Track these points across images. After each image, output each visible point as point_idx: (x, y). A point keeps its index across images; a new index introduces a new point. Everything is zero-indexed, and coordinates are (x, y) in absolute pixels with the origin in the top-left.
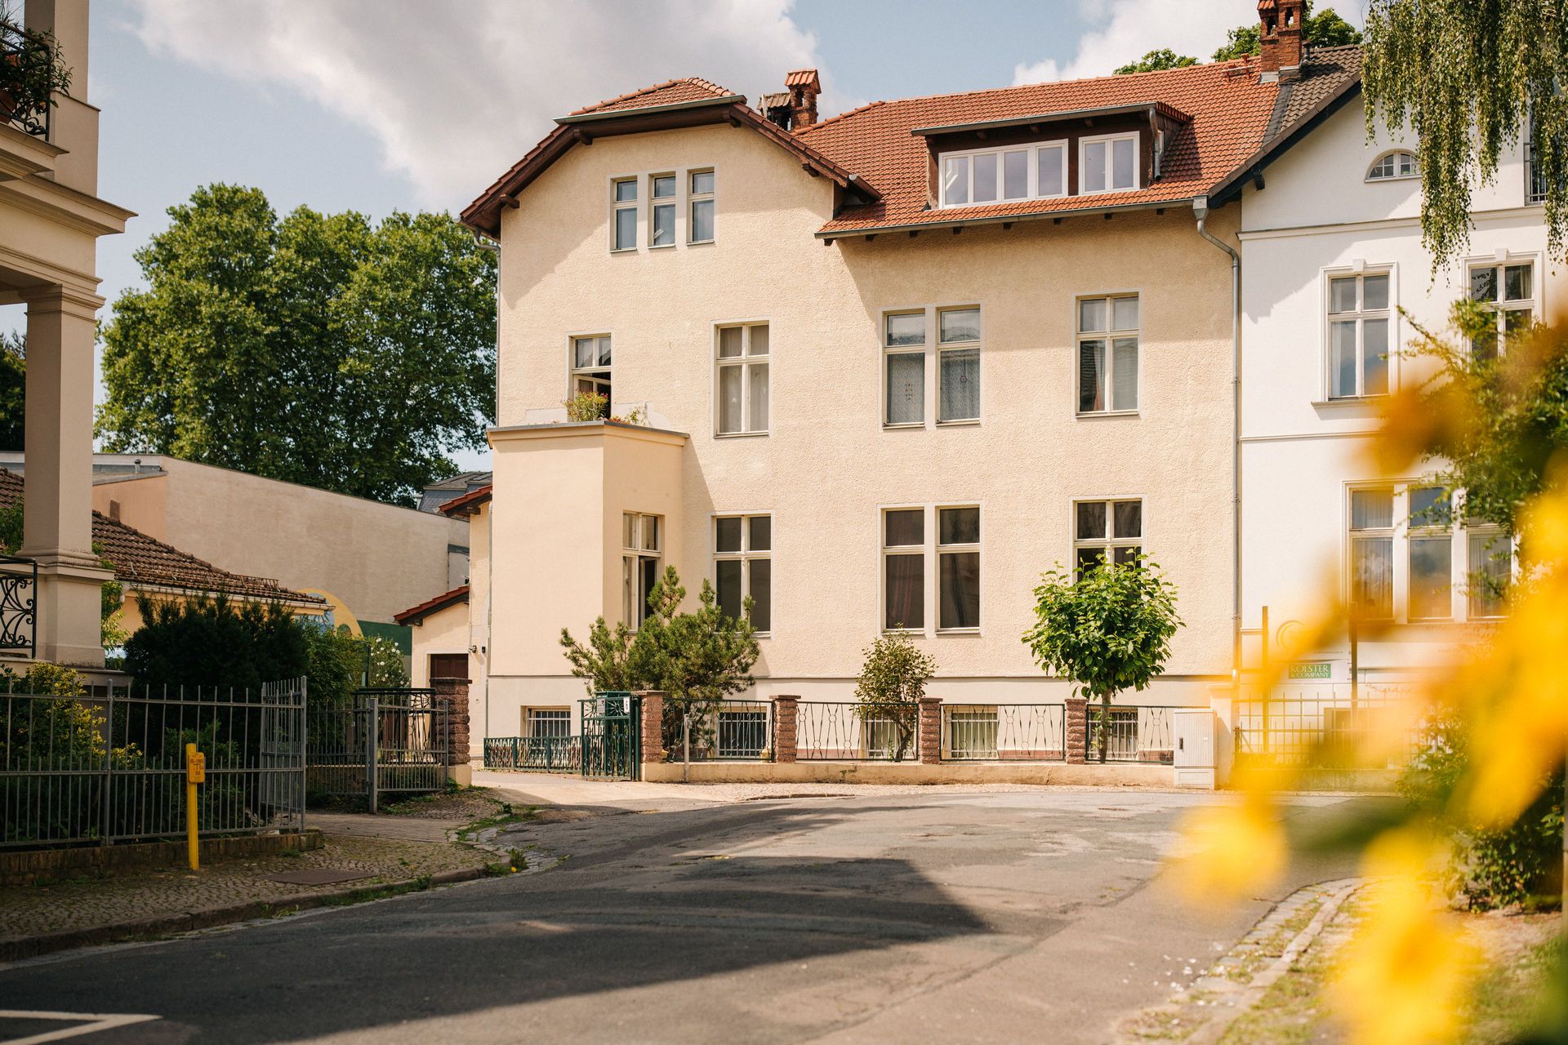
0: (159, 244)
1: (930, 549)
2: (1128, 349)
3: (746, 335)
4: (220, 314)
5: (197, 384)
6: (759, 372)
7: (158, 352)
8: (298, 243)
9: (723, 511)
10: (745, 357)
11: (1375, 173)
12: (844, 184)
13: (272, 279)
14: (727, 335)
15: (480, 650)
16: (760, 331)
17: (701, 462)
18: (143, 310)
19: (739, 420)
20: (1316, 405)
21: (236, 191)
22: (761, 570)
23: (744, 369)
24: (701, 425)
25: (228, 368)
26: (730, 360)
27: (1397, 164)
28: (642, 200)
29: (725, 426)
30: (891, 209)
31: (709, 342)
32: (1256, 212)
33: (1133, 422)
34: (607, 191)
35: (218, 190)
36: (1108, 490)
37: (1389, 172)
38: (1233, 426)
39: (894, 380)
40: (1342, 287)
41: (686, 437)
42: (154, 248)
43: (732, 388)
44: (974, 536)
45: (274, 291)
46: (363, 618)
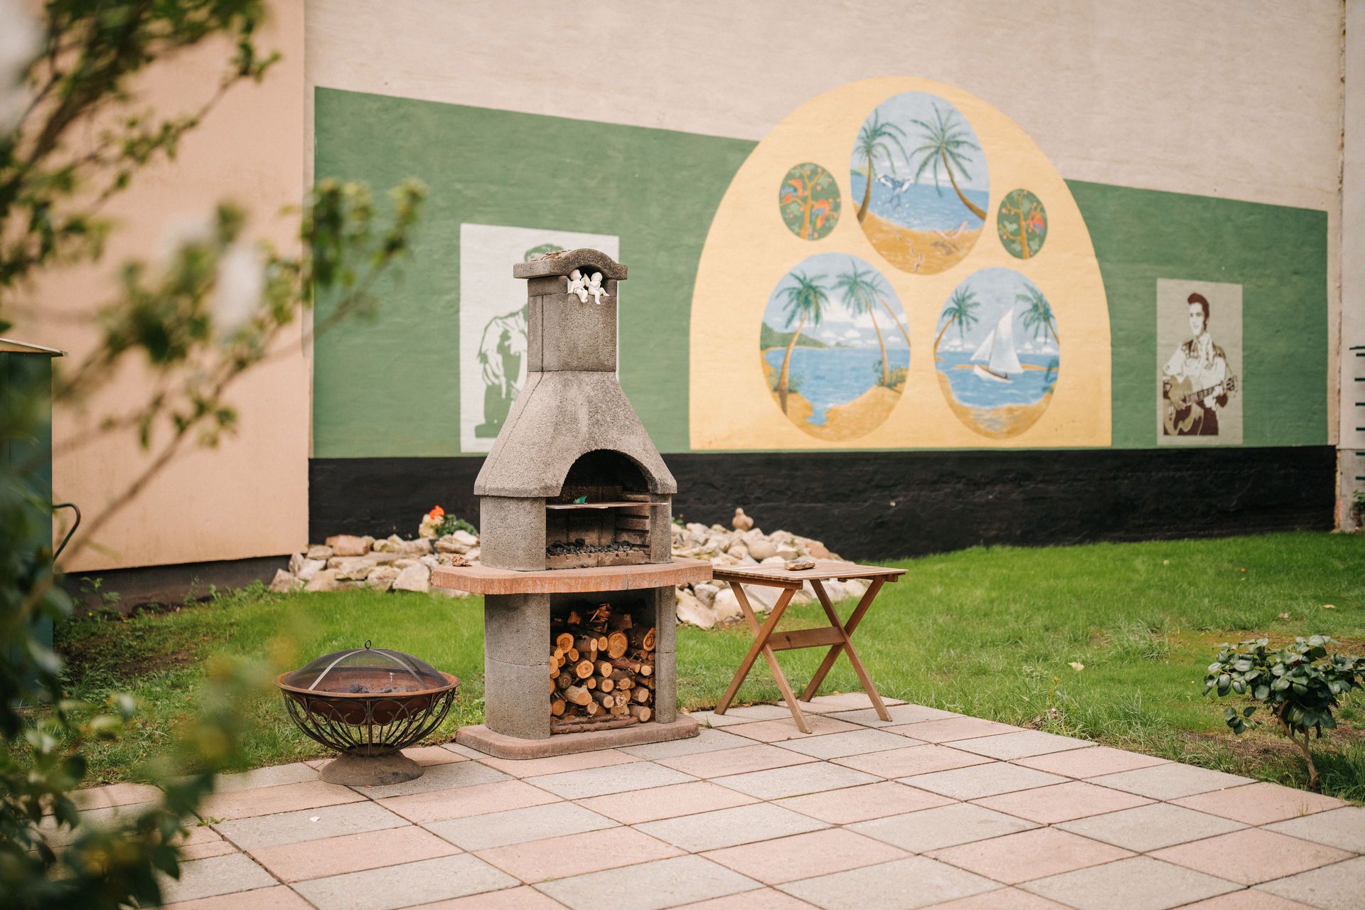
46: (1090, 174)
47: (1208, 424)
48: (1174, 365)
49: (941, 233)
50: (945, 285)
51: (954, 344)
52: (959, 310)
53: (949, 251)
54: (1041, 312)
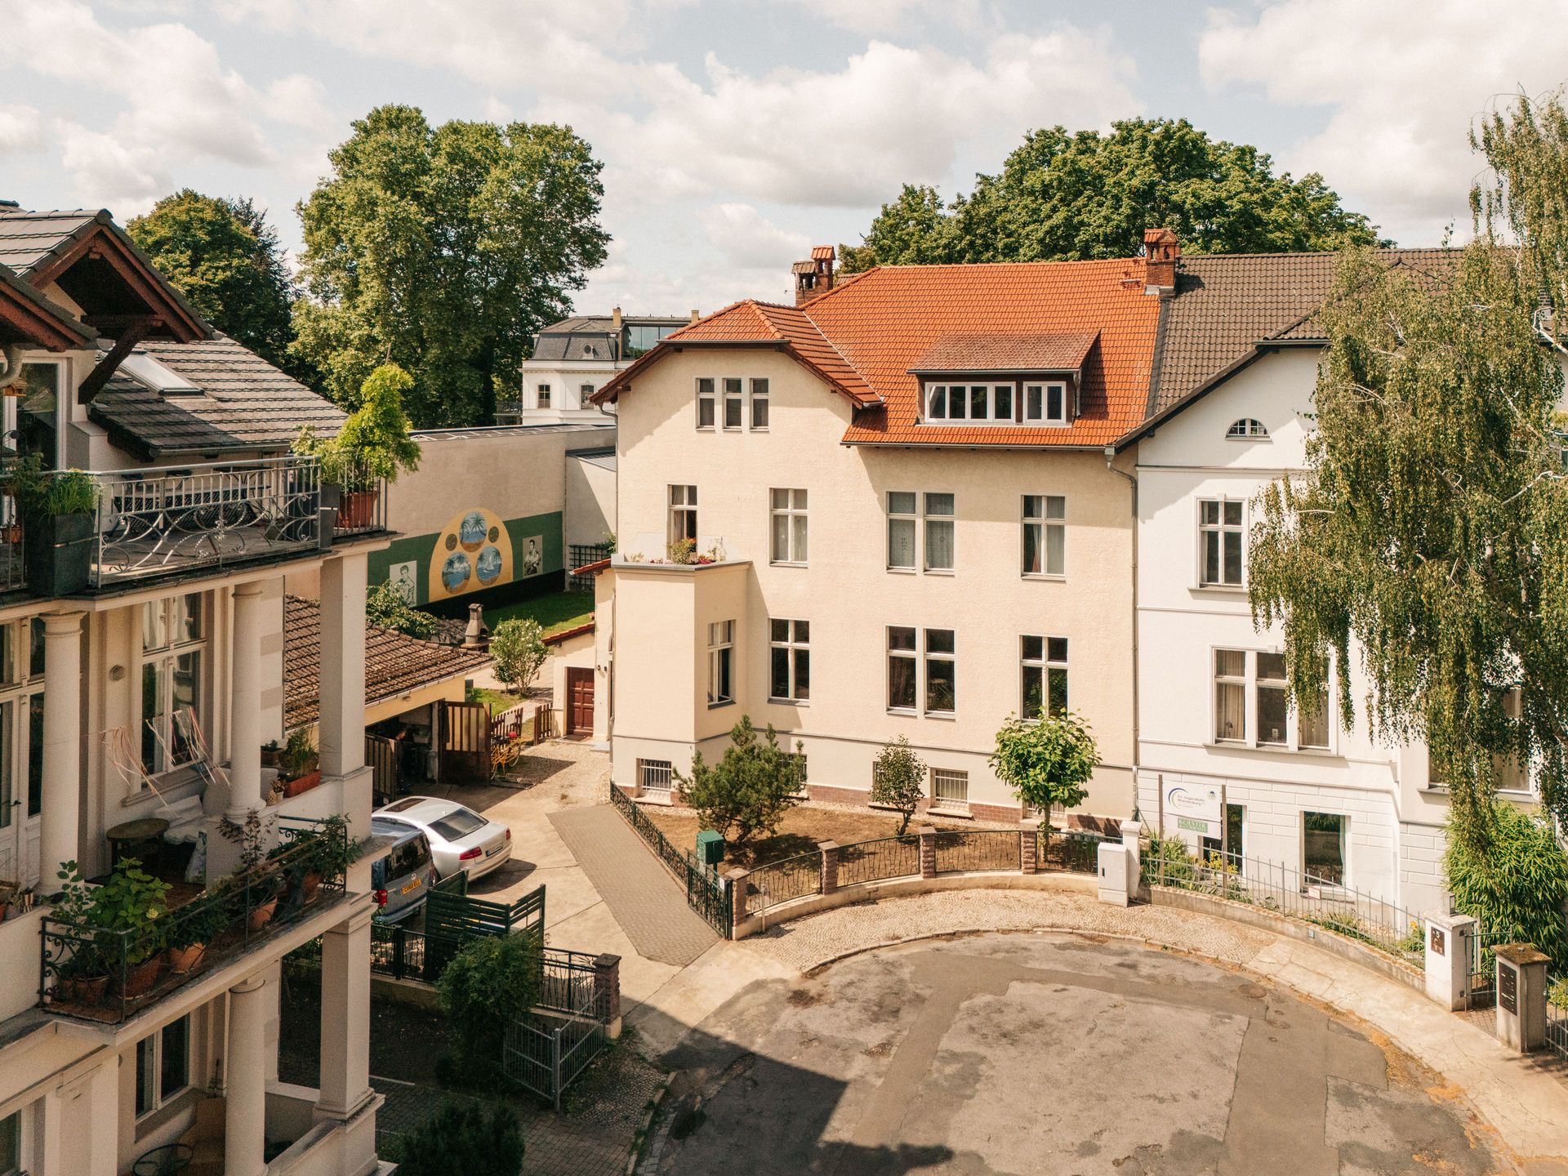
0: (346, 151)
1: (920, 654)
2: (1057, 532)
3: (791, 496)
4: (393, 213)
5: (375, 260)
6: (801, 521)
7: (346, 232)
8: (447, 153)
9: (776, 614)
10: (790, 510)
11: (1233, 431)
12: (860, 407)
13: (428, 184)
14: (778, 496)
15: (603, 669)
16: (801, 496)
17: (760, 581)
18: (334, 199)
19: (786, 552)
20: (1191, 591)
21: (400, 110)
22: (803, 658)
23: (790, 519)
24: (760, 556)
25: (399, 250)
26: (780, 511)
27: (1248, 427)
28: (719, 396)
29: (777, 555)
30: (892, 430)
31: (766, 500)
32: (1147, 453)
33: (1062, 585)
34: (693, 387)
35: (388, 110)
36: (1045, 631)
37: (1243, 431)
38: (1131, 597)
39: (894, 534)
40: (1209, 510)
41: (750, 564)
42: (341, 152)
43: (781, 529)
44: (949, 648)
45: (431, 192)
46: (507, 519)
47: (535, 571)
48: (528, 558)
49: (477, 541)
50: (477, 554)
51: (480, 566)
52: (481, 558)
53: (478, 545)
54: (498, 554)
